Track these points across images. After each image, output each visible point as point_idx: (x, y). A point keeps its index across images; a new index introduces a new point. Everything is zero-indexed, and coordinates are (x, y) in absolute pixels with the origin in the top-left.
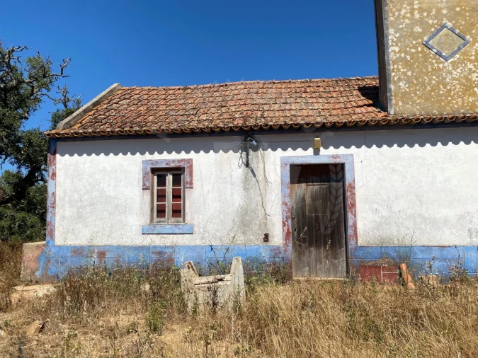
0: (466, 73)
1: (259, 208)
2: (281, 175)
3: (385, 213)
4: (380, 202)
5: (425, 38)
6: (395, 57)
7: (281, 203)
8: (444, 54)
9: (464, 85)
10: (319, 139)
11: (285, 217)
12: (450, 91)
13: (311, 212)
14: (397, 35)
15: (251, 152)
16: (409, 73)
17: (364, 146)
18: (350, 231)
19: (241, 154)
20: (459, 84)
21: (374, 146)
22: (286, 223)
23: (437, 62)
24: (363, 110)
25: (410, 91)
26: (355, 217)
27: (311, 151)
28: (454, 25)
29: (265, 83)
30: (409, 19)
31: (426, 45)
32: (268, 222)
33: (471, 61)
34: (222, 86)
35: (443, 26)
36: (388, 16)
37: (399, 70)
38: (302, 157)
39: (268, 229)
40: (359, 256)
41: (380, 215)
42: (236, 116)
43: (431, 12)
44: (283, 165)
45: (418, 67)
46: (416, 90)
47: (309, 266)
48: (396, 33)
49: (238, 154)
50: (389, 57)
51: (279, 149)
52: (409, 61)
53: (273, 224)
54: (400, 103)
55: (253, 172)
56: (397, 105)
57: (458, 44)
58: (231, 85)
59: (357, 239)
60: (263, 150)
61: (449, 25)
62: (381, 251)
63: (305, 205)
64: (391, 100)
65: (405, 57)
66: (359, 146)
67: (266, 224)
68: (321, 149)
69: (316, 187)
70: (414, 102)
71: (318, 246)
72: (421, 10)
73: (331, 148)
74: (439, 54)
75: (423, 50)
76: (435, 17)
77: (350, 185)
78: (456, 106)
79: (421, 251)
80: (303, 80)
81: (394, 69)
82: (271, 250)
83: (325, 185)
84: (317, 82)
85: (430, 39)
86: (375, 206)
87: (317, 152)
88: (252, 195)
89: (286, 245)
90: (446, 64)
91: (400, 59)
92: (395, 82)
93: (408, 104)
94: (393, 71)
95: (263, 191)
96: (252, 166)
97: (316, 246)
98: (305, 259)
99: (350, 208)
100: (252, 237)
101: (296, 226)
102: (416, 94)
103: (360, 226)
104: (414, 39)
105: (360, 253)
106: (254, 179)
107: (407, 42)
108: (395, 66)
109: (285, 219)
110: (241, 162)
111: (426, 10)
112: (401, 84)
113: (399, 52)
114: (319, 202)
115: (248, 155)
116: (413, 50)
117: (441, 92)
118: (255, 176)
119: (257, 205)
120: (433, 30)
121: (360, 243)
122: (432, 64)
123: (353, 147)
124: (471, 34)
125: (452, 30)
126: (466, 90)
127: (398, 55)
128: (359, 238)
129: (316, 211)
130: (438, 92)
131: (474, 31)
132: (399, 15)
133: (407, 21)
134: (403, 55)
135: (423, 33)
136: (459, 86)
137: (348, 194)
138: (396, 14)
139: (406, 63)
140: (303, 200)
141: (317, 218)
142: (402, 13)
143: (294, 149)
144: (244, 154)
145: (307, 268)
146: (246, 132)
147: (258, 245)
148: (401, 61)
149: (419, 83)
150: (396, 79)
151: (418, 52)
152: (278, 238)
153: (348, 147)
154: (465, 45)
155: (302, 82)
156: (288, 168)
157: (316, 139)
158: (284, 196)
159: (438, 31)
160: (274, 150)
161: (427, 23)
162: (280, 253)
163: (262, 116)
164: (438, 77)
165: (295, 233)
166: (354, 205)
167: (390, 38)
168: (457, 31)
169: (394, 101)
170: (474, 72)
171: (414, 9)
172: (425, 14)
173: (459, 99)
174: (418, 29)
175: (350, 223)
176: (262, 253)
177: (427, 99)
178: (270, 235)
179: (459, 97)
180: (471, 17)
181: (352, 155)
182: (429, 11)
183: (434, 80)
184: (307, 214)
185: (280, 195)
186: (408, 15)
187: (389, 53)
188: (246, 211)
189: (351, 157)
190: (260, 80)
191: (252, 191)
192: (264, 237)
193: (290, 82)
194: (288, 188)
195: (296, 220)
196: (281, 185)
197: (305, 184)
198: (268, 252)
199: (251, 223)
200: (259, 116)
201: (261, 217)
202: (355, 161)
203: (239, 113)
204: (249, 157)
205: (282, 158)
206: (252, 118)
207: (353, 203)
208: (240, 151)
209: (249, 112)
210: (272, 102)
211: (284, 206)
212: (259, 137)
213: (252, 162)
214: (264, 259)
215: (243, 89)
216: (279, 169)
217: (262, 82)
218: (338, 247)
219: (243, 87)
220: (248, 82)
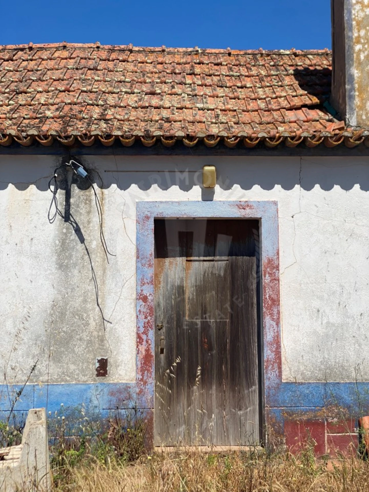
1: (89, 306)
2: (137, 239)
3: (335, 318)
4: (326, 296)
6: (362, 14)
7: (134, 296)
10: (213, 168)
11: (141, 325)
13: (193, 315)
15: (75, 190)
17: (297, 187)
18: (268, 353)
19: (55, 193)
21: (317, 187)
22: (144, 337)
24: (301, 115)
26: (278, 324)
27: (196, 191)
32: (107, 335)
34: (22, 50)
38: (179, 203)
39: (106, 350)
40: (284, 402)
41: (325, 320)
42: (48, 113)
44: (141, 220)
47: (188, 423)
49: (48, 194)
50: (350, 13)
51: (134, 187)
53: (118, 340)
55: (78, 231)
56: (362, 107)
58: (41, 49)
59: (280, 368)
60: (102, 187)
62: (326, 393)
63: (183, 300)
64: (352, 97)
66: (288, 187)
67: (102, 340)
68: (217, 188)
69: (206, 264)
71: (205, 382)
73: (237, 187)
77: (270, 261)
80: (190, 49)
81: (359, 37)
82: (112, 394)
83: (223, 263)
84: (216, 54)
86: (316, 304)
87: (208, 195)
88: (75, 280)
89: (143, 381)
92: (360, 63)
94: (358, 42)
95: (99, 273)
96: (77, 220)
97: (203, 382)
98: (180, 409)
99: (270, 308)
100: (72, 367)
101: (164, 342)
105: (286, 396)
106: (80, 246)
108: (363, 33)
109: (142, 330)
110: (53, 210)
114: (211, 296)
115: (68, 196)
118: (82, 240)
119: (85, 301)
121: (287, 375)
123: (278, 187)
128: (283, 367)
137: (266, 280)
140: (181, 290)
141: (205, 326)
143: (165, 187)
144: (61, 194)
146: (66, 148)
147: (85, 383)
150: (362, 57)
152: (126, 368)
153: (268, 186)
155: (187, 54)
156: (151, 225)
157: (207, 168)
158: (142, 283)
160: (123, 187)
162: (130, 398)
163: (103, 118)
165: (162, 356)
166: (276, 302)
169: (357, 101)
175: (268, 336)
176: (94, 398)
178: (111, 361)
181: (275, 203)
184: (187, 318)
185: (134, 279)
187: (351, 5)
188: (63, 314)
189: (273, 207)
191: (76, 272)
192: (98, 365)
193: (163, 51)
194: (150, 265)
195: (164, 330)
196: (135, 258)
197: (185, 258)
198: (106, 398)
199: (71, 337)
200: (95, 116)
201: (93, 324)
202: (280, 215)
203: (53, 108)
204: (72, 200)
205: (138, 205)
206: (81, 119)
207: (274, 297)
208: (52, 188)
209: (76, 108)
210: (124, 90)
211: (141, 302)
212: (93, 160)
213: (76, 211)
214: (97, 411)
215: (66, 59)
216: (132, 227)
217: (107, 47)
218: (244, 383)
219: (66, 54)
220: (76, 45)
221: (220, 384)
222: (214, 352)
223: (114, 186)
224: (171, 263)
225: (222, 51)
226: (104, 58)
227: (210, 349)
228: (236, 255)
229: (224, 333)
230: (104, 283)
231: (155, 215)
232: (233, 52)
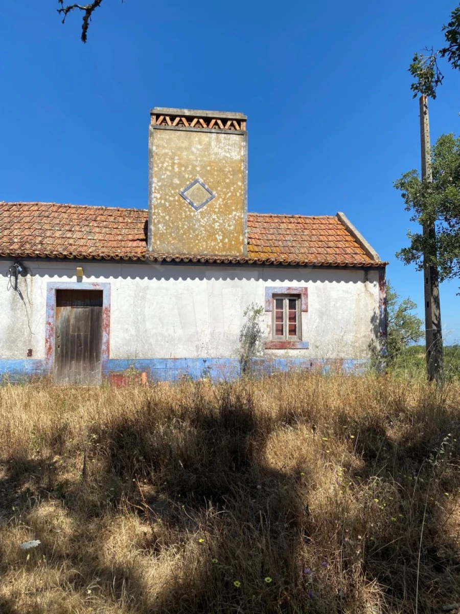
0: (210, 222)
1: (25, 326)
2: (47, 298)
3: (134, 332)
4: (130, 323)
5: (182, 190)
6: (156, 203)
7: (45, 322)
8: (195, 205)
9: (209, 232)
10: (81, 268)
11: (48, 335)
12: (197, 236)
13: (74, 331)
14: (160, 184)
15: (20, 276)
16: (167, 218)
17: (120, 277)
18: (104, 347)
19: (10, 278)
20: (205, 230)
21: (129, 278)
22: (49, 340)
23: (189, 211)
25: (167, 232)
26: (108, 335)
27: (75, 278)
28: (204, 181)
29: (61, 207)
30: (170, 171)
31: (182, 195)
32: (32, 339)
33: (215, 212)
34: (15, 205)
35: (196, 181)
36: (153, 167)
37: (159, 214)
38: (66, 283)
39: (32, 346)
40: (110, 367)
41: (130, 333)
42: (16, 240)
43: (188, 168)
44: (49, 290)
45: (174, 213)
46: (172, 232)
47: (69, 376)
48: (158, 181)
49: (7, 279)
50: (151, 202)
51: (47, 276)
52: (168, 207)
53: (37, 341)
54: (158, 242)
55: (20, 294)
56: (155, 243)
57: (206, 197)
58: (25, 205)
60: (32, 276)
61: (201, 180)
62: (128, 363)
63: (69, 325)
64: (150, 239)
65: (165, 203)
66: (116, 277)
67: (30, 341)
68: (84, 277)
69: (80, 309)
70: (169, 242)
71: (78, 360)
72: (180, 165)
73: (93, 277)
74: (191, 204)
75: (179, 199)
76: (191, 173)
77: (106, 308)
78: (201, 248)
79: (159, 362)
80: (100, 207)
81: (155, 212)
82: (34, 364)
83: (88, 309)
84: (112, 210)
85: (185, 191)
86: (126, 326)
87: (80, 280)
88: (19, 315)
89: (47, 359)
90: (196, 213)
91: (160, 205)
92: (155, 224)
93: (165, 243)
94: (154, 215)
95: (29, 312)
96: (20, 289)
97: (77, 360)
98: (66, 371)
99: (105, 328)
100: (17, 352)
101: (60, 343)
102: (171, 236)
103: (112, 343)
104: (173, 189)
105: (111, 365)
106: (21, 301)
107: (167, 191)
108: (156, 211)
109: (48, 337)
110: (10, 285)
111: (183, 166)
112: (160, 226)
113: (161, 198)
114: (82, 322)
115: (16, 279)
116: (171, 199)
117: (191, 236)
118: (22, 298)
119: (23, 325)
120: (188, 183)
121: (112, 356)
122: (186, 212)
123: (111, 277)
124: (217, 190)
125: (203, 185)
126: (210, 236)
127: (159, 201)
128: (110, 353)
129: (79, 330)
130: (189, 236)
131: (219, 188)
132: (162, 166)
133: (168, 173)
134: (163, 201)
135: (180, 185)
136: (204, 232)
137: (104, 316)
138: (160, 165)
139: (165, 209)
140: (68, 320)
141: (79, 336)
142: (165, 165)
143: (60, 276)
144: (13, 278)
145: (67, 379)
146: (14, 258)
147: (22, 359)
148: (161, 207)
149: (174, 226)
150: (156, 221)
151: (175, 201)
152: (40, 353)
153: (107, 277)
154: (211, 199)
155: (97, 209)
156: (54, 292)
157: (78, 268)
158: (48, 317)
159: (192, 185)
160: (42, 275)
161: (184, 177)
162: (41, 365)
163: (41, 243)
164: (189, 223)
165: (59, 349)
166: (108, 325)
167: (153, 185)
168: (207, 187)
169: (153, 240)
170: (217, 222)
171: (174, 164)
172: (183, 169)
173: (204, 243)
174: (176, 181)
175: (104, 340)
176: (26, 365)
177: (179, 241)
178: (34, 350)
179: (204, 241)
180: (218, 175)
181: (110, 284)
182: (186, 167)
183: (186, 225)
184: (71, 332)
185: (45, 315)
186: (170, 168)
187: (152, 198)
188: (13, 330)
189: (109, 286)
190: (56, 203)
191: (19, 312)
192: (28, 352)
193: (86, 208)
194: (52, 309)
195: (60, 337)
196: (46, 307)
197: (70, 307)
198: (31, 365)
199: (16, 340)
200: (37, 242)
201: (26, 334)
202: (112, 289)
203: (19, 237)
204: (18, 281)
205: (48, 283)
206: (29, 244)
207: (108, 324)
208: (9, 276)
209: (31, 237)
210: (57, 228)
211: (48, 325)
212: (27, 264)
213: (20, 286)
214: (27, 371)
215: (35, 211)
216: (45, 293)
217: (58, 205)
218: (95, 360)
219: (36, 208)
220: (43, 203)
221: (84, 360)
222: (83, 347)
223: (37, 275)
224: (64, 309)
225: (115, 208)
226: (54, 210)
227: (81, 346)
228: (94, 306)
229: (87, 338)
230: (32, 317)
231: (55, 288)
232: (121, 209)
